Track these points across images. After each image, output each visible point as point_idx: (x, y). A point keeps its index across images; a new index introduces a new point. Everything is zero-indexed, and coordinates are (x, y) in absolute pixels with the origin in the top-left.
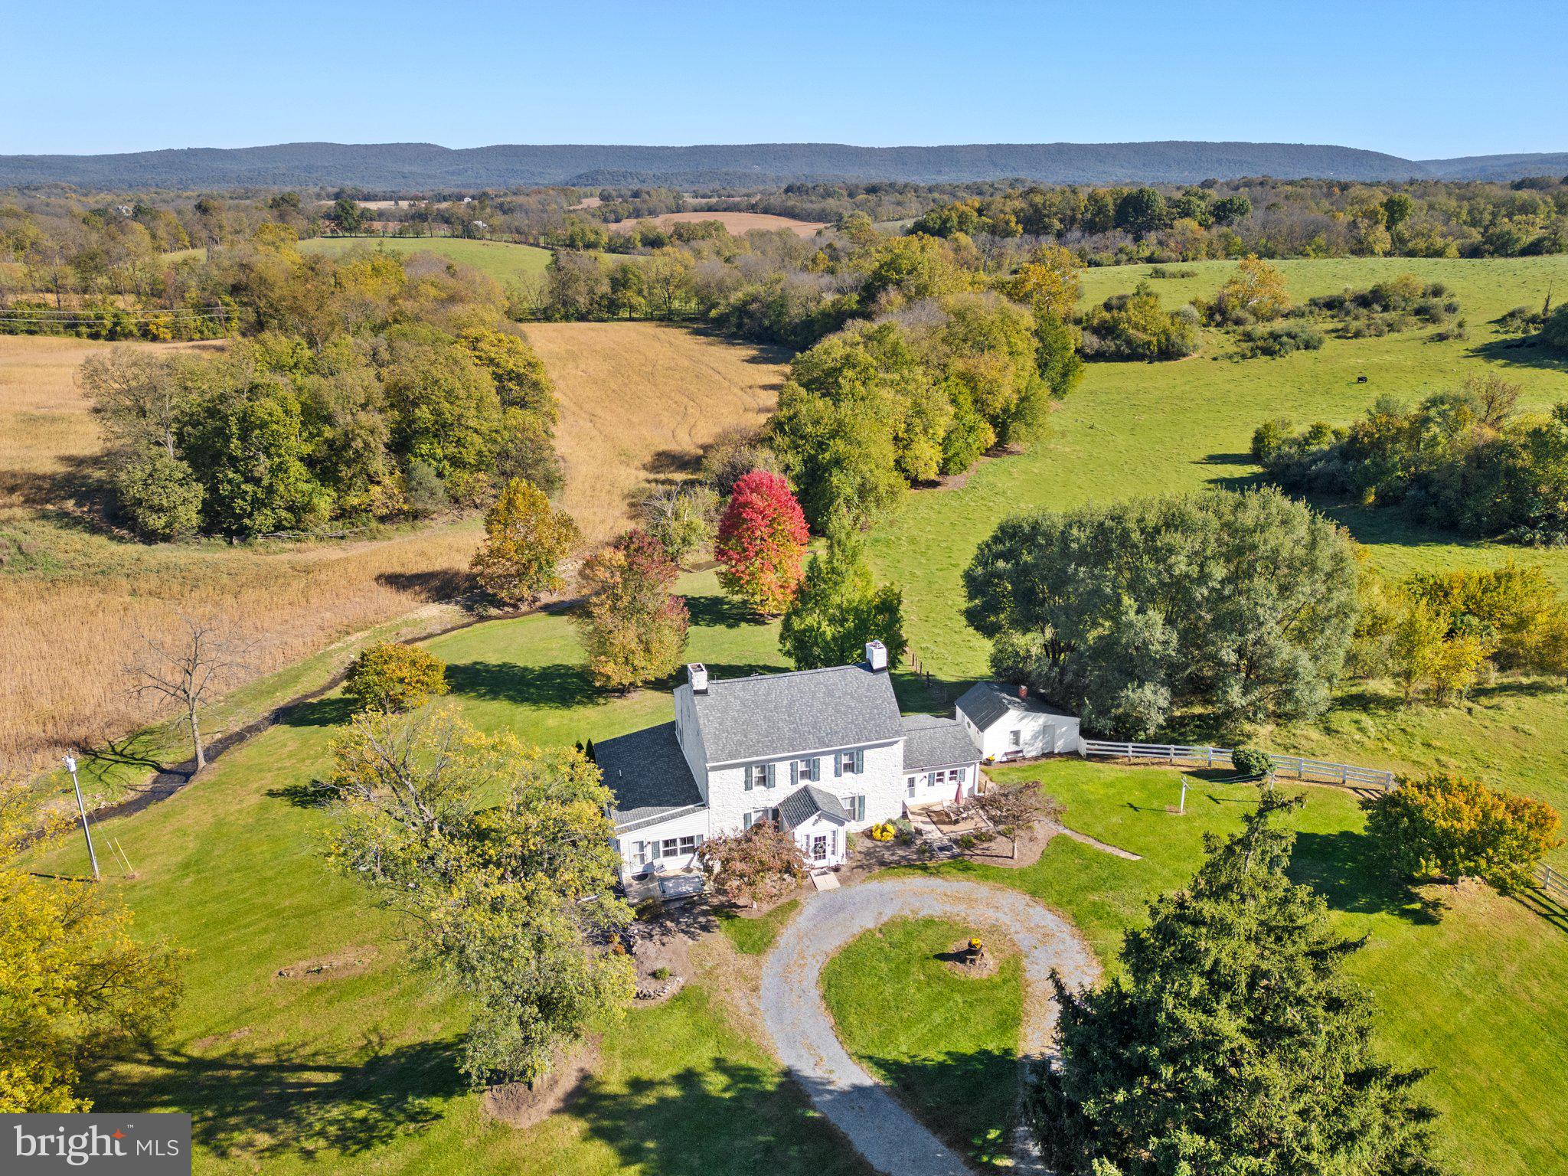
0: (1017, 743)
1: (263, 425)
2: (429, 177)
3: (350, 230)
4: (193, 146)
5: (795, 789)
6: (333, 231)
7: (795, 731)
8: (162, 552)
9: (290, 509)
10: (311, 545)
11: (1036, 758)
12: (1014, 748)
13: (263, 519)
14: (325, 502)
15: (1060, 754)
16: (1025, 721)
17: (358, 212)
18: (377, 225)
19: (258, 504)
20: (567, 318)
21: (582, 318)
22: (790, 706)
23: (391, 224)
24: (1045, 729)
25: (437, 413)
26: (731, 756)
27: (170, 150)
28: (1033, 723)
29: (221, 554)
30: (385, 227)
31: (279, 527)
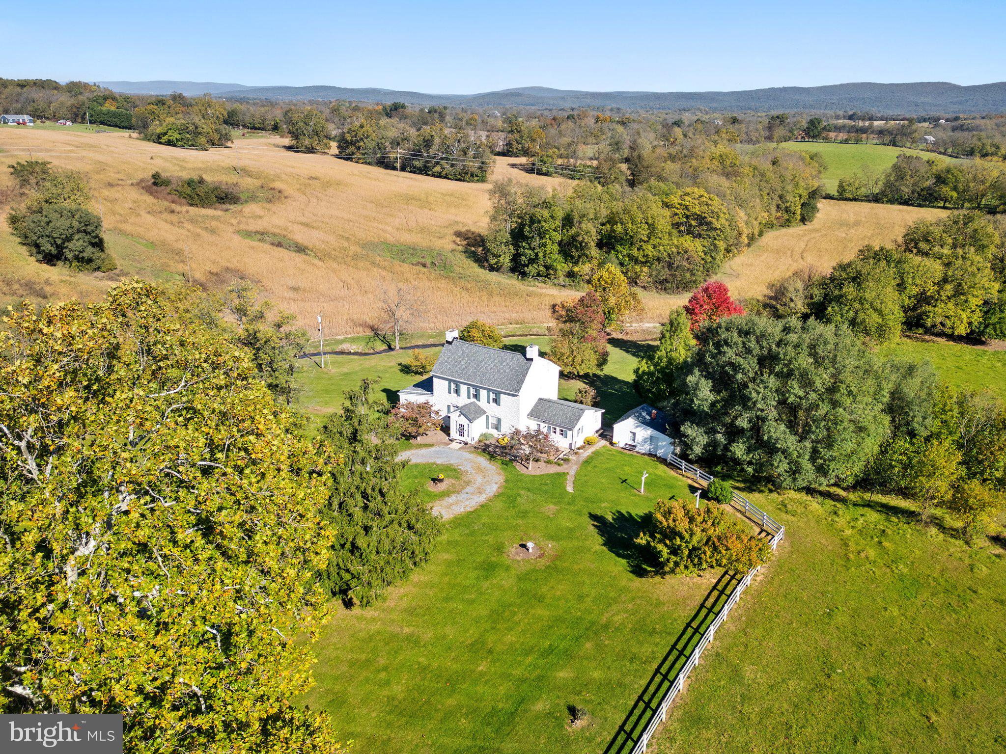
0: (634, 440)
1: (539, 222)
2: (935, 105)
3: (813, 137)
4: (786, 86)
5: (469, 401)
6: (802, 138)
7: (474, 373)
8: (493, 276)
9: (545, 266)
10: (548, 286)
11: (644, 454)
12: (631, 443)
13: (532, 269)
14: (562, 267)
15: (658, 458)
16: (639, 429)
17: (822, 126)
18: (832, 135)
19: (532, 261)
20: (891, 202)
21: (906, 203)
22: (480, 362)
23: (841, 134)
24: (651, 438)
25: (626, 230)
26: (442, 373)
27: (773, 89)
28: (643, 432)
29: (511, 282)
30: (836, 136)
31: (539, 275)
